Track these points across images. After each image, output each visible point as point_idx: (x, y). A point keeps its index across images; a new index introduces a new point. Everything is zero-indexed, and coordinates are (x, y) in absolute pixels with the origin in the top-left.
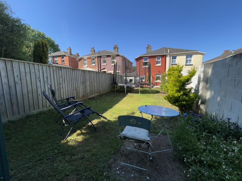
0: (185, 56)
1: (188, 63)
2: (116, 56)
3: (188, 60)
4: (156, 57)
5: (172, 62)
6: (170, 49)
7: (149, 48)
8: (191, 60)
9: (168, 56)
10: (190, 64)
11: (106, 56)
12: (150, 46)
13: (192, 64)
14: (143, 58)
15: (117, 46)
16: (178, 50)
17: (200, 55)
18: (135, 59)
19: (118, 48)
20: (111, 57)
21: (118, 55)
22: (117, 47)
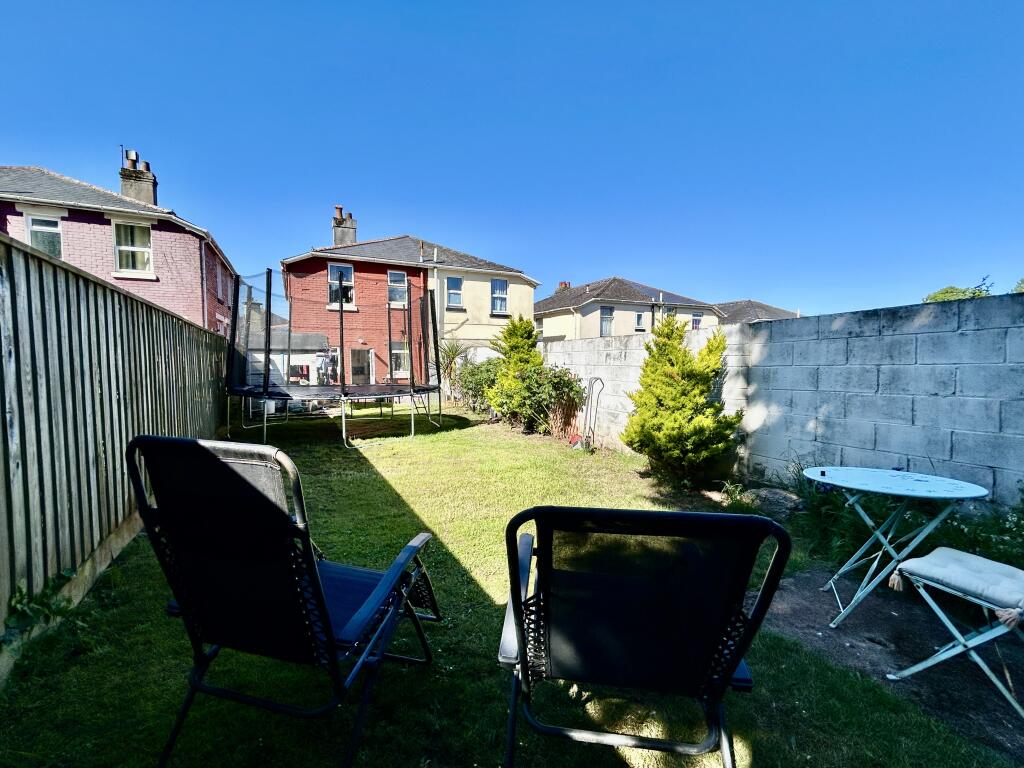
0: (489, 284)
1: (498, 308)
2: (154, 227)
3: (496, 298)
4: (389, 272)
5: (449, 301)
6: (440, 248)
7: (348, 224)
8: (505, 299)
9: (435, 274)
10: (503, 312)
11: (66, 215)
12: (351, 216)
13: (508, 313)
14: (330, 264)
15: (148, 168)
16: (463, 259)
17: (527, 287)
18: (283, 264)
19: (155, 184)
20: (108, 223)
21: (166, 225)
22: (150, 175)
